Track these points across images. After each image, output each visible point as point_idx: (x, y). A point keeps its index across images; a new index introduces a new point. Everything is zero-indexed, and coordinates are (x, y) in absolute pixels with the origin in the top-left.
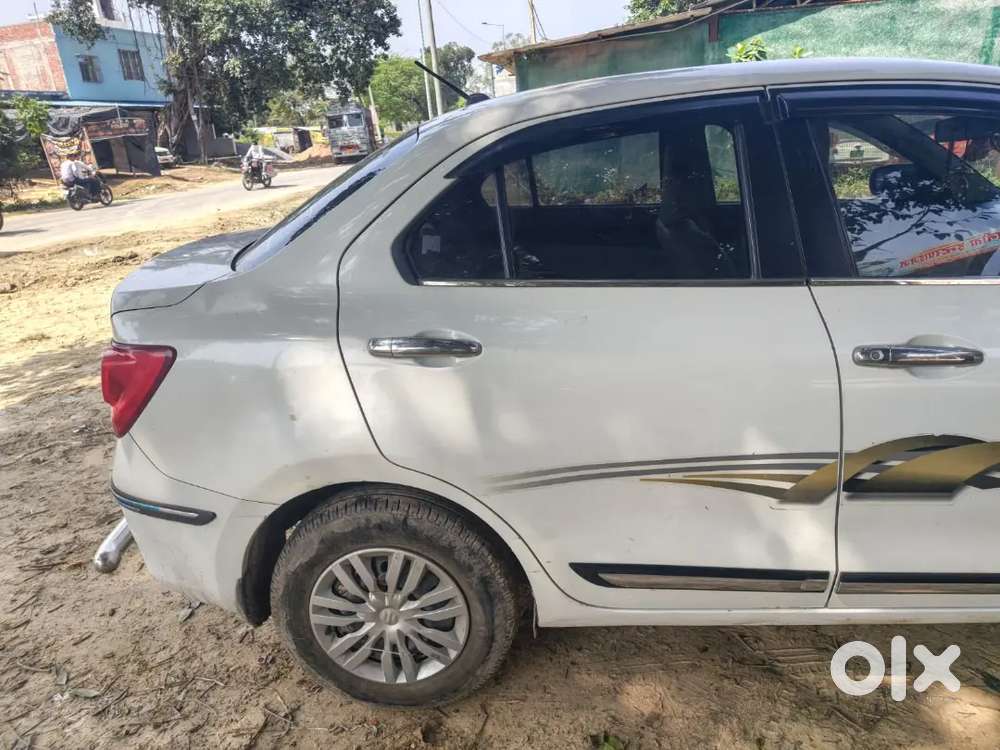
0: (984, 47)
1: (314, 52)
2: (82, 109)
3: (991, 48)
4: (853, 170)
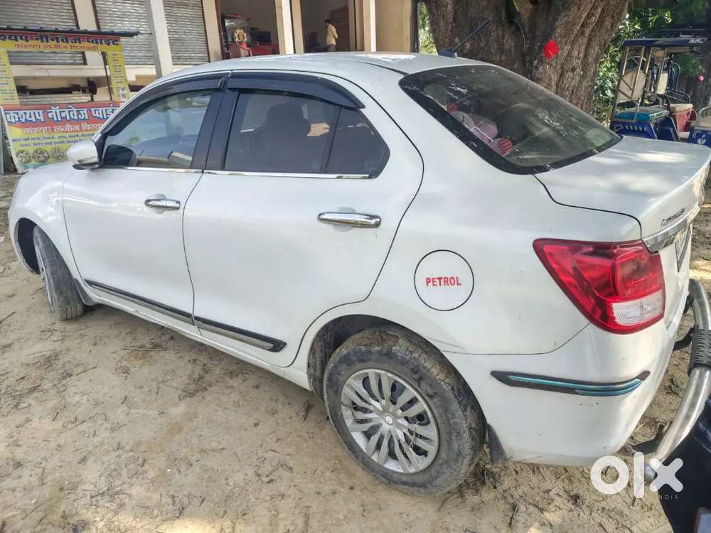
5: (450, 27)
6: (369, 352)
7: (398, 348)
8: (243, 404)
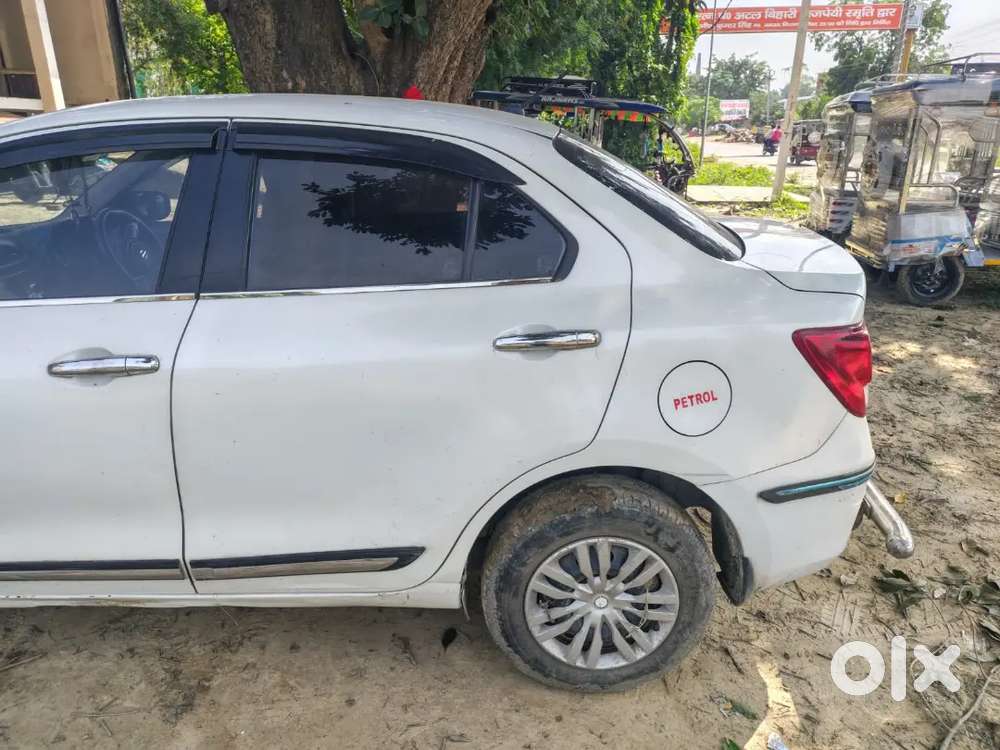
5: (272, 55)
6: (580, 518)
7: (622, 501)
8: (297, 682)
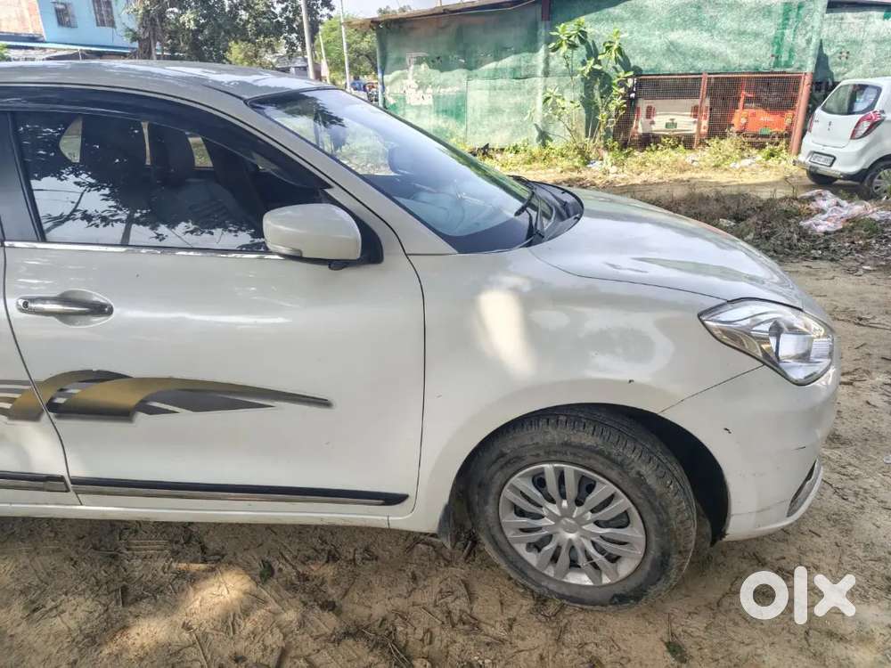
0: (776, 37)
1: (265, 9)
2: (48, 51)
3: (782, 39)
4: (665, 140)
